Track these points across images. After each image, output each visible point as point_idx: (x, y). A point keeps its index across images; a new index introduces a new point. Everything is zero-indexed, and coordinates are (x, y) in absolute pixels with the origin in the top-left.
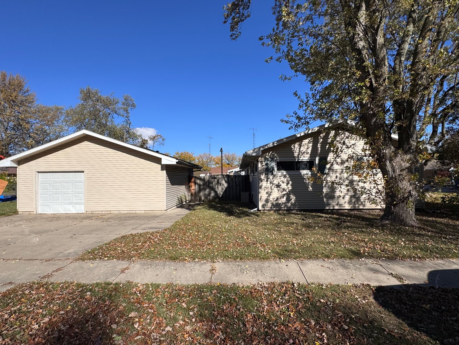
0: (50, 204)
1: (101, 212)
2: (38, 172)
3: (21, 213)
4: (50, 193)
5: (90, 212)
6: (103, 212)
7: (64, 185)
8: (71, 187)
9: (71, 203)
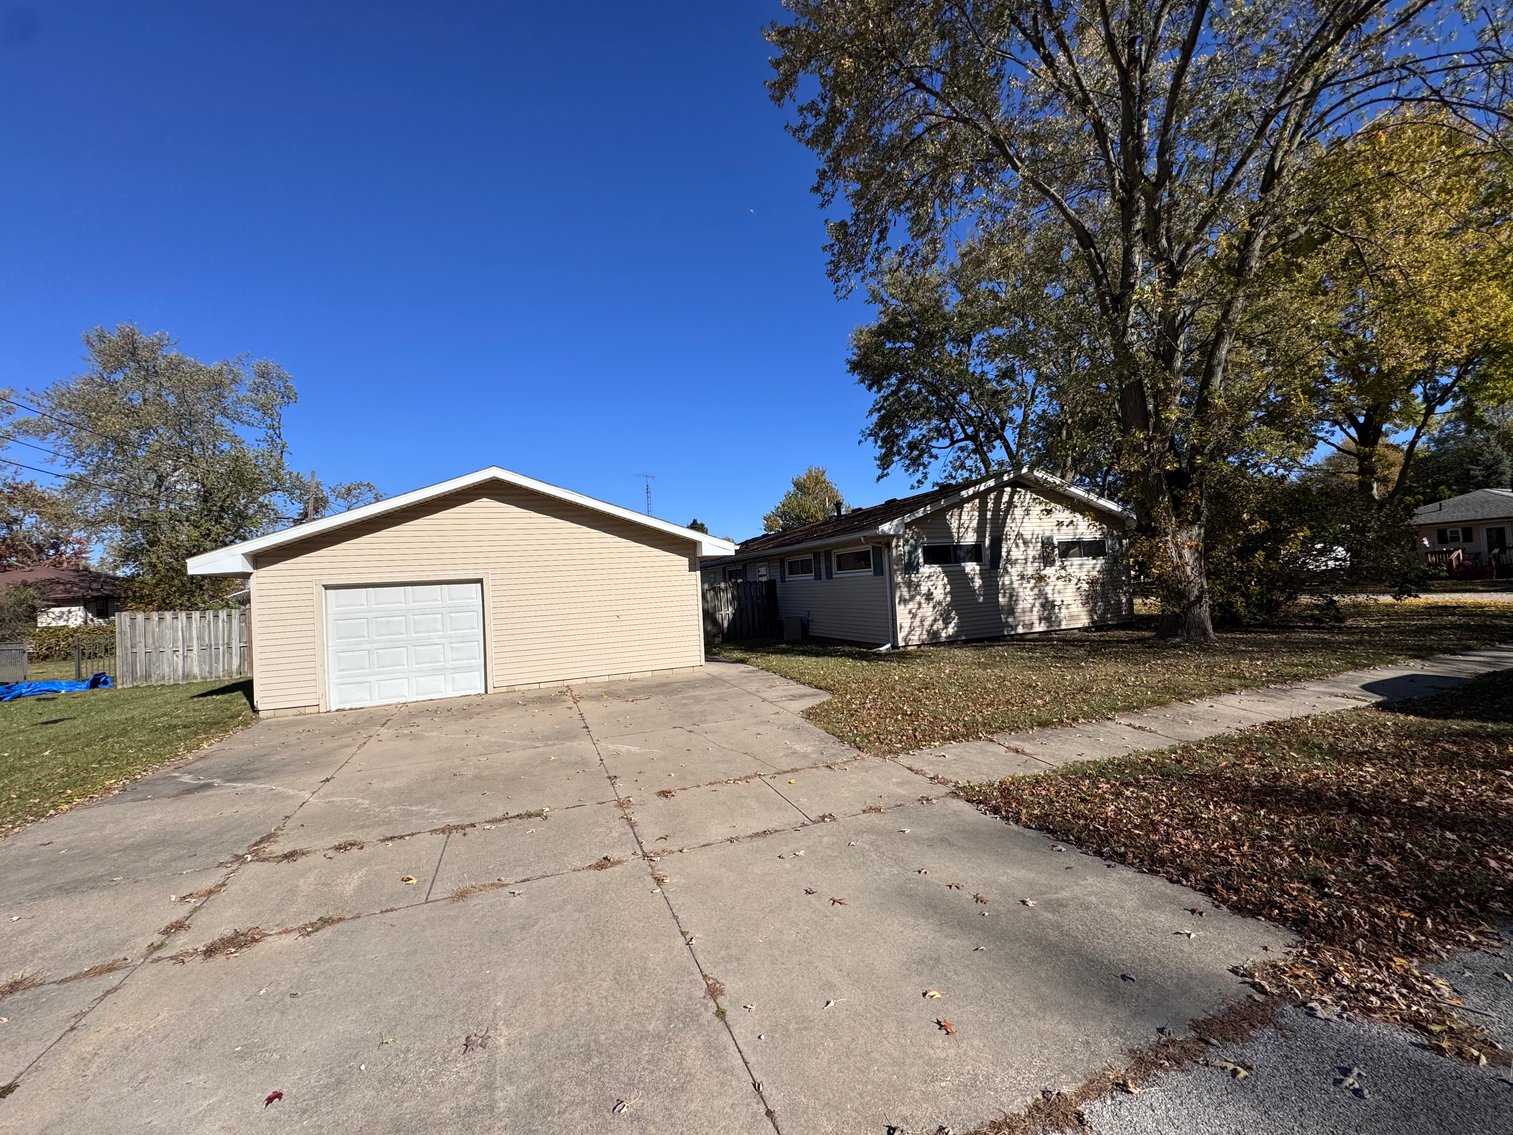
0: (372, 679)
1: (537, 686)
2: (327, 587)
3: (269, 714)
4: (369, 646)
5: (505, 690)
6: (542, 686)
7: (415, 620)
8: (439, 627)
9: (436, 671)
